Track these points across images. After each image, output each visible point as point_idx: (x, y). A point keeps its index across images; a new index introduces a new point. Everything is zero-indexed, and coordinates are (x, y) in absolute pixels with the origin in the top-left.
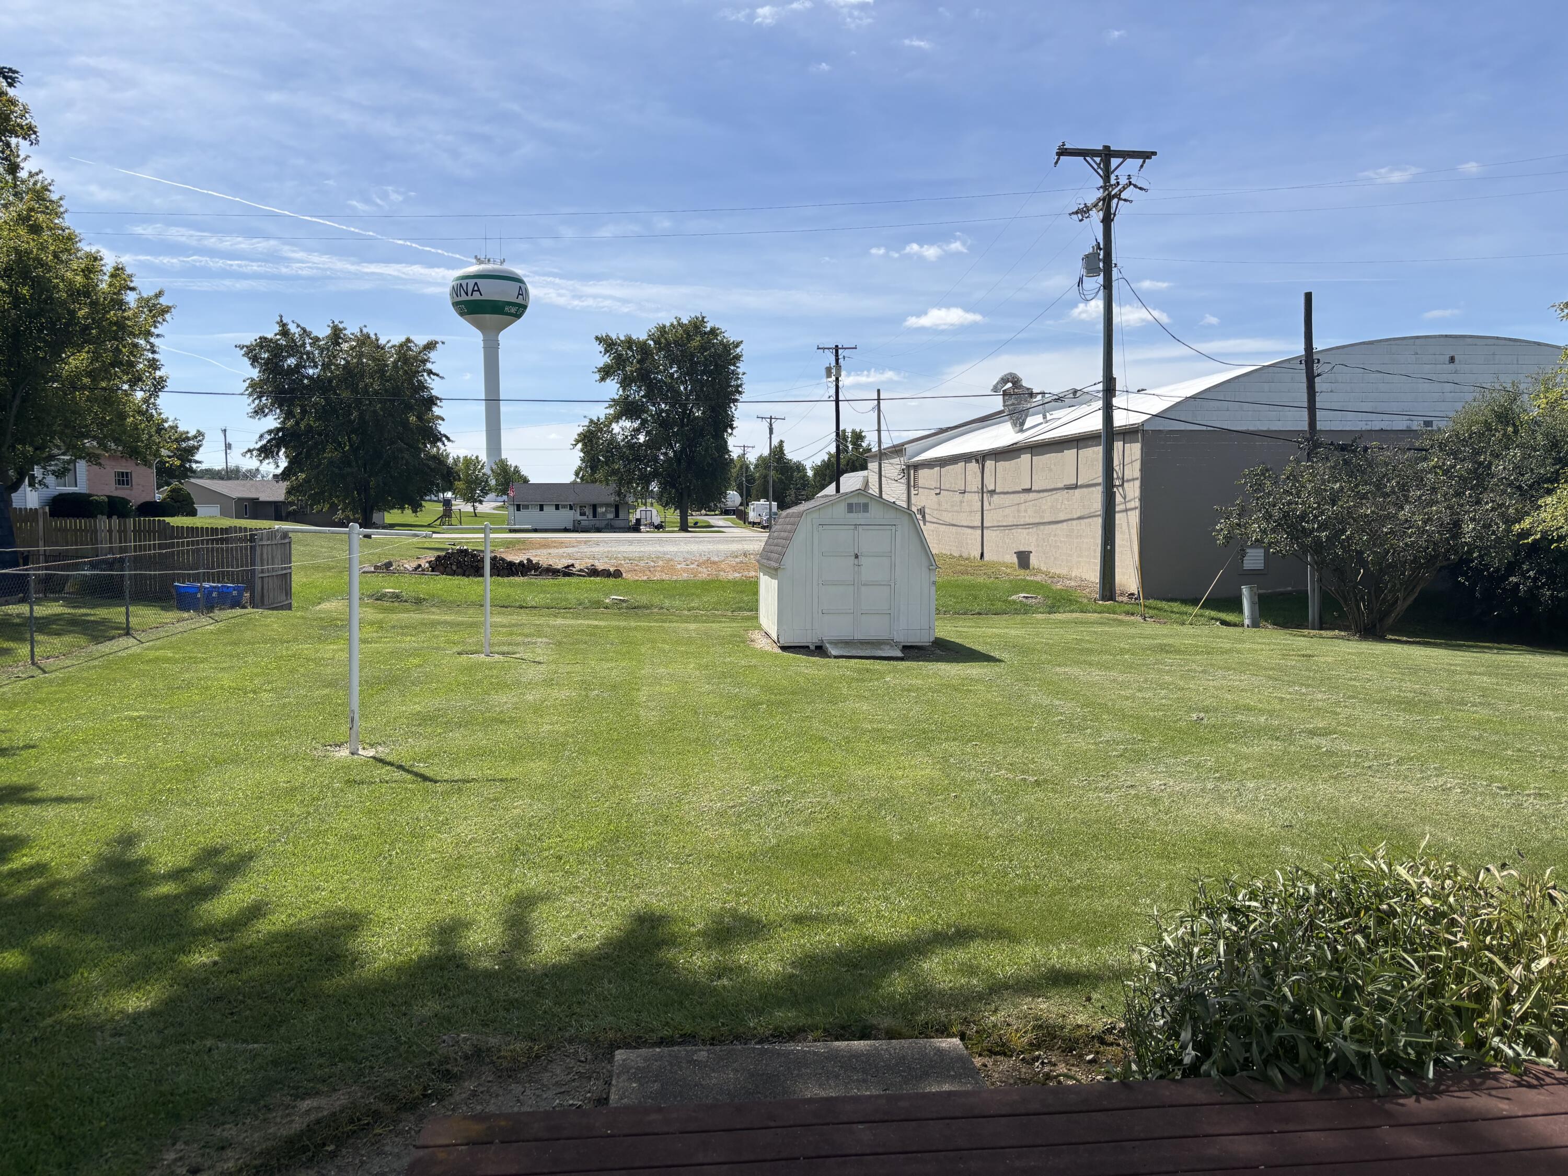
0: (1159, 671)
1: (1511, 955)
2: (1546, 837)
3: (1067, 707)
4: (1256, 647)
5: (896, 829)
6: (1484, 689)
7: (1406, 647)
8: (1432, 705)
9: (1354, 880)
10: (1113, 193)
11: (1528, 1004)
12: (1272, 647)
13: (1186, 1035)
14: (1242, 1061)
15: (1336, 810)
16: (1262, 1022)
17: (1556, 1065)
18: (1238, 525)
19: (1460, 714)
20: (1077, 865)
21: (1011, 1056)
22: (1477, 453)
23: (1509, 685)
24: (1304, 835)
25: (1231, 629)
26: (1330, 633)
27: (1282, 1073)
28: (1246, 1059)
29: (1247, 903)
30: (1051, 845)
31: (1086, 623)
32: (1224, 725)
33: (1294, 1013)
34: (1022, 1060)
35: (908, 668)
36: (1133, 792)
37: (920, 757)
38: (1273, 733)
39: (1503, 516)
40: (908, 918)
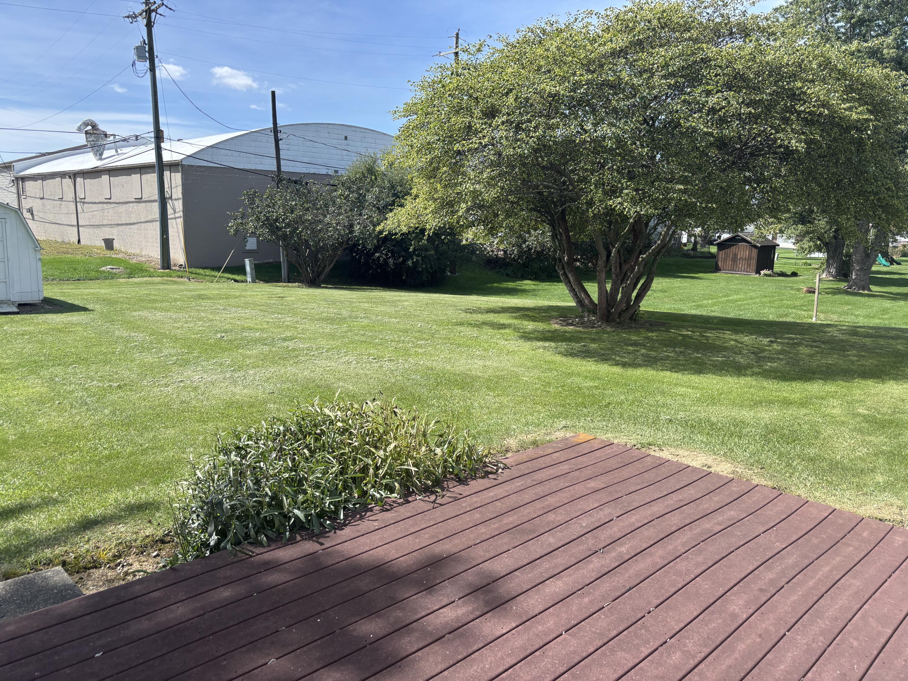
0: (198, 310)
1: (378, 444)
2: (393, 380)
3: (140, 336)
4: (253, 293)
5: (12, 431)
6: (365, 310)
7: (330, 290)
8: (343, 320)
9: (303, 419)
10: (152, 8)
11: (386, 468)
12: (263, 293)
13: (211, 529)
14: (244, 535)
15: (296, 380)
16: (254, 511)
17: (398, 497)
18: (241, 223)
19: (355, 323)
20: (146, 435)
21: (101, 567)
22: (359, 189)
23: (376, 307)
24: (280, 396)
25: (240, 284)
26: (294, 284)
27: (266, 536)
28: (246, 533)
29: (246, 443)
30: (129, 425)
31: (153, 284)
32: (236, 340)
33: (272, 501)
34: (109, 568)
35: (23, 320)
36: (182, 385)
37: (32, 380)
38: (262, 341)
39: (371, 222)
40: (21, 492)
